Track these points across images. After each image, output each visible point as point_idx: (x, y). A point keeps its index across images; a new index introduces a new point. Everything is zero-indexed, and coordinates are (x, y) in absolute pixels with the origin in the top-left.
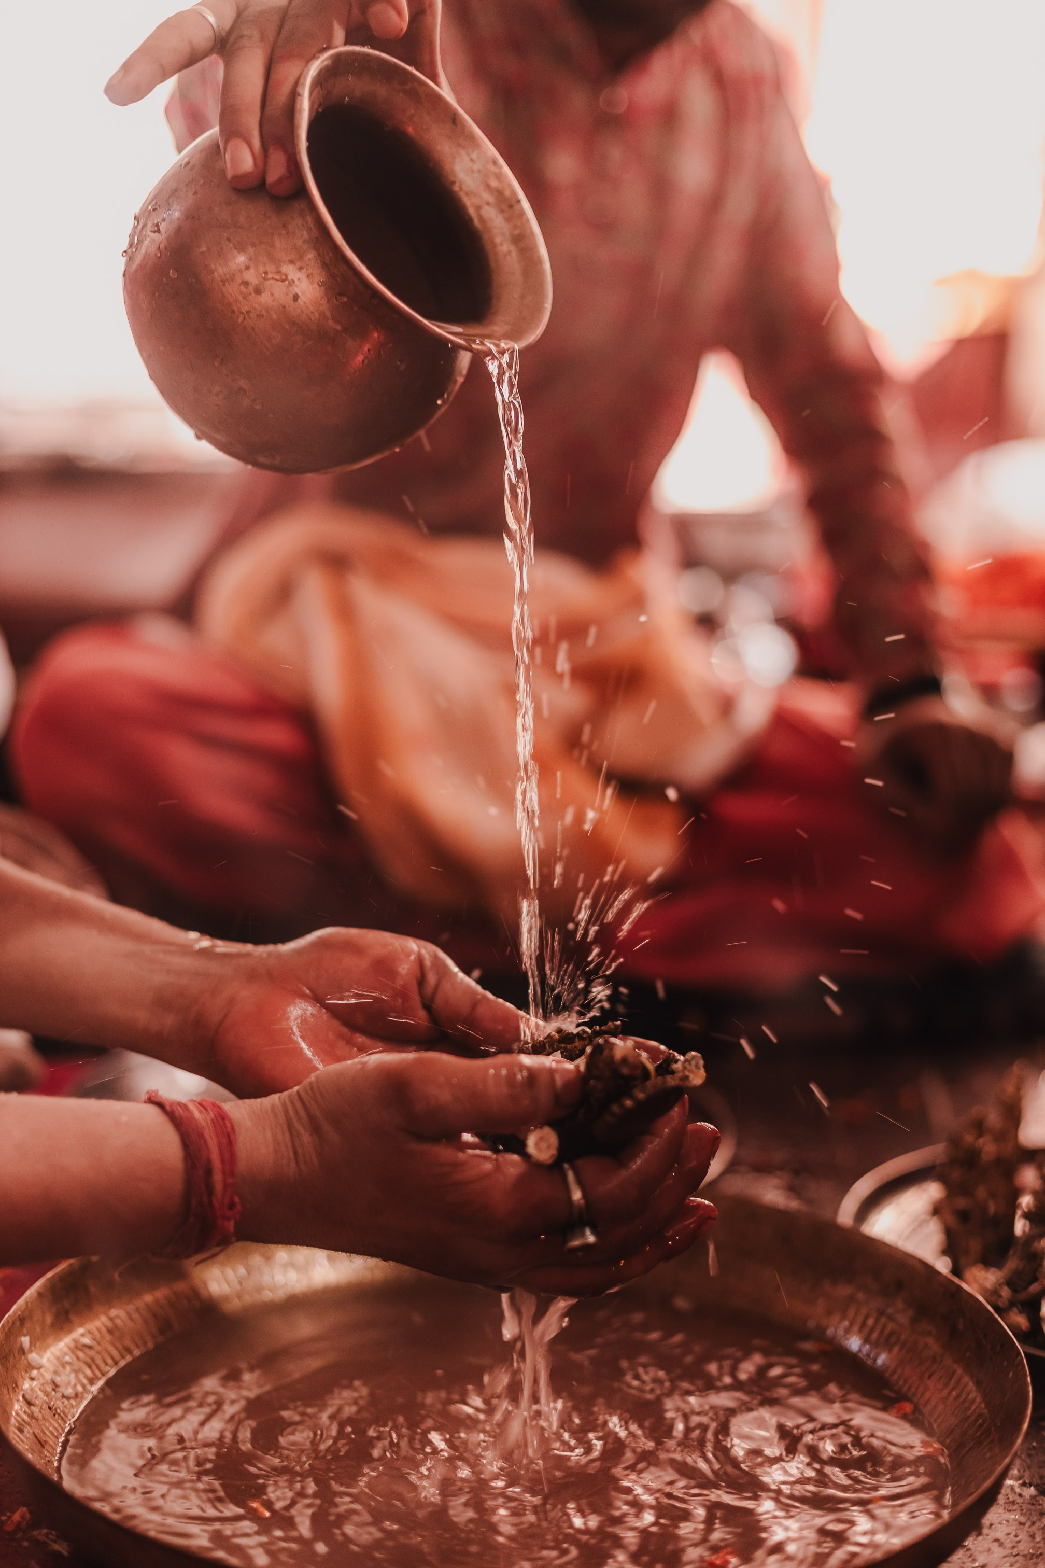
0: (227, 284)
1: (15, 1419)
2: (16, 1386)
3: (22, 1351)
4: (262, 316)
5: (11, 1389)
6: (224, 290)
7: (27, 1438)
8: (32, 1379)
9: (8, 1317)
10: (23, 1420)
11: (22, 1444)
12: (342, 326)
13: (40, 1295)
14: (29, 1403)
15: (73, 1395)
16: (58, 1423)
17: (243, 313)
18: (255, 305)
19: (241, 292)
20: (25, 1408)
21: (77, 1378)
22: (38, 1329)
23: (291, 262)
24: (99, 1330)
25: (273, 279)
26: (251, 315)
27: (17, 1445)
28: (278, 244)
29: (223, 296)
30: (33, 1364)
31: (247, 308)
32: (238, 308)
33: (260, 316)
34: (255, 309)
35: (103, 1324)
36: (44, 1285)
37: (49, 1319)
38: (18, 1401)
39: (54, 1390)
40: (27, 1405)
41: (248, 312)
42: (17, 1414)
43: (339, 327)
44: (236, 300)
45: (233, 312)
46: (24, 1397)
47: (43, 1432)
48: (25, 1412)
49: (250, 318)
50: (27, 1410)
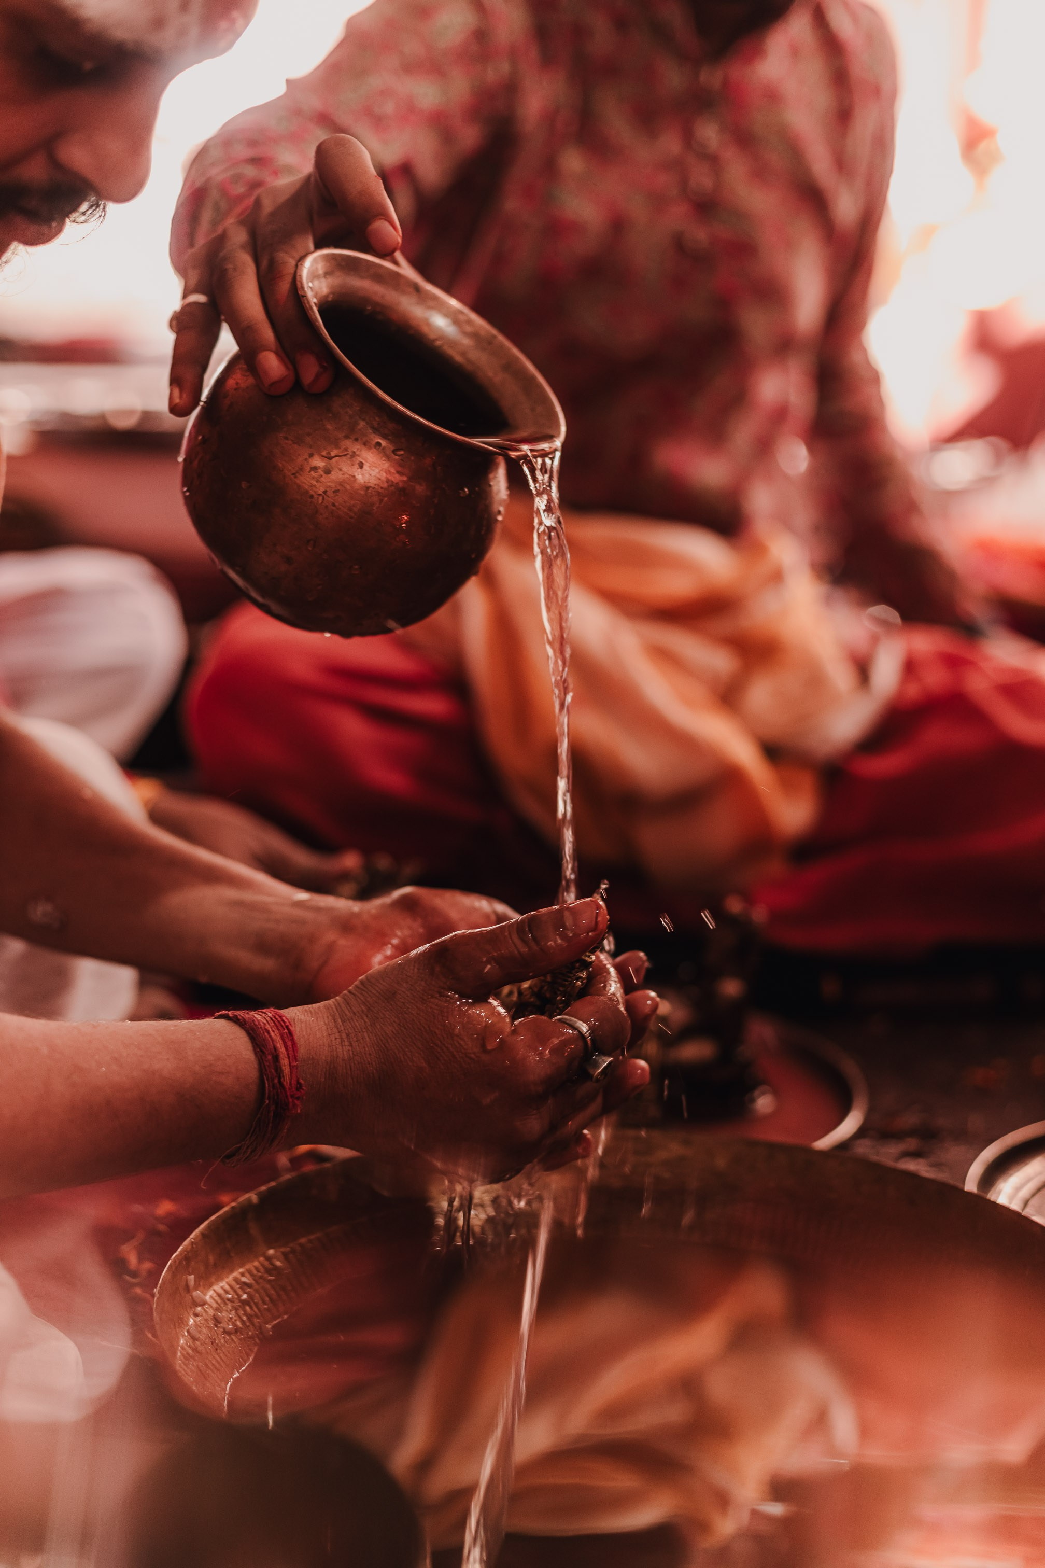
0: (297, 474)
1: (181, 1352)
2: (182, 1322)
3: (187, 1289)
4: (338, 491)
5: (177, 1324)
6: (298, 482)
7: (192, 1371)
8: (196, 1315)
9: (176, 1256)
10: (188, 1354)
11: (187, 1376)
12: (406, 476)
13: (203, 1235)
14: (194, 1338)
15: (233, 1331)
16: (220, 1357)
17: (321, 495)
18: (329, 484)
19: (313, 478)
20: (190, 1343)
21: (237, 1314)
22: (202, 1268)
23: (347, 437)
24: (257, 1269)
25: (336, 456)
26: (328, 493)
27: (183, 1377)
28: (329, 427)
29: (299, 486)
30: (198, 1300)
31: (322, 489)
32: (315, 492)
33: (336, 492)
34: (330, 487)
35: (263, 1265)
36: (209, 1227)
37: (211, 1259)
38: (183, 1336)
39: (216, 1326)
40: (192, 1340)
41: (325, 492)
42: (183, 1348)
43: (405, 478)
44: (312, 486)
45: (312, 497)
46: (188, 1332)
47: (207, 1366)
48: (190, 1347)
49: (328, 497)
50: (192, 1344)
